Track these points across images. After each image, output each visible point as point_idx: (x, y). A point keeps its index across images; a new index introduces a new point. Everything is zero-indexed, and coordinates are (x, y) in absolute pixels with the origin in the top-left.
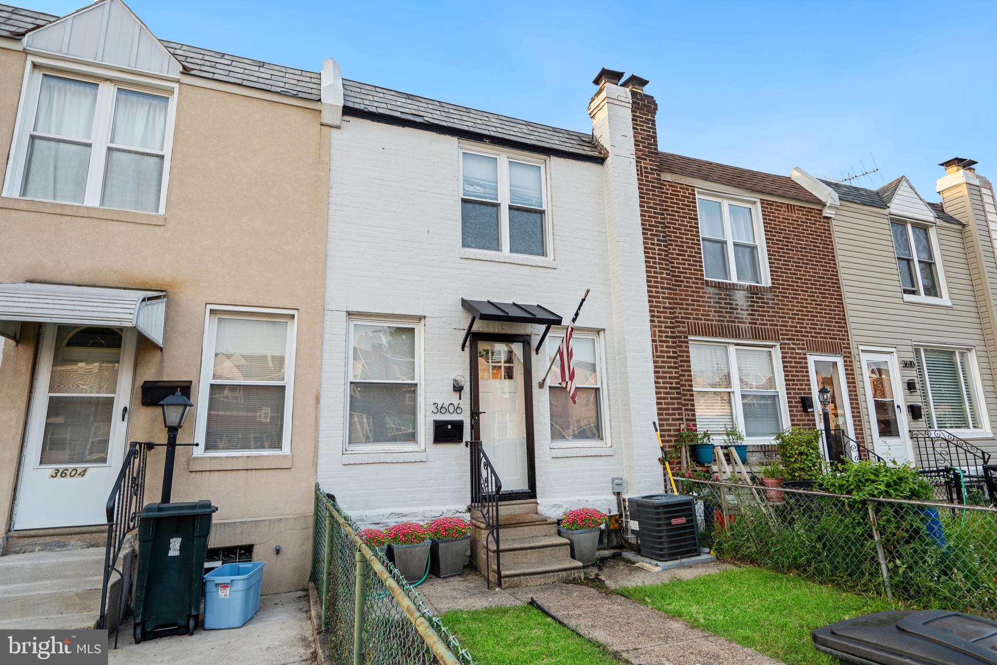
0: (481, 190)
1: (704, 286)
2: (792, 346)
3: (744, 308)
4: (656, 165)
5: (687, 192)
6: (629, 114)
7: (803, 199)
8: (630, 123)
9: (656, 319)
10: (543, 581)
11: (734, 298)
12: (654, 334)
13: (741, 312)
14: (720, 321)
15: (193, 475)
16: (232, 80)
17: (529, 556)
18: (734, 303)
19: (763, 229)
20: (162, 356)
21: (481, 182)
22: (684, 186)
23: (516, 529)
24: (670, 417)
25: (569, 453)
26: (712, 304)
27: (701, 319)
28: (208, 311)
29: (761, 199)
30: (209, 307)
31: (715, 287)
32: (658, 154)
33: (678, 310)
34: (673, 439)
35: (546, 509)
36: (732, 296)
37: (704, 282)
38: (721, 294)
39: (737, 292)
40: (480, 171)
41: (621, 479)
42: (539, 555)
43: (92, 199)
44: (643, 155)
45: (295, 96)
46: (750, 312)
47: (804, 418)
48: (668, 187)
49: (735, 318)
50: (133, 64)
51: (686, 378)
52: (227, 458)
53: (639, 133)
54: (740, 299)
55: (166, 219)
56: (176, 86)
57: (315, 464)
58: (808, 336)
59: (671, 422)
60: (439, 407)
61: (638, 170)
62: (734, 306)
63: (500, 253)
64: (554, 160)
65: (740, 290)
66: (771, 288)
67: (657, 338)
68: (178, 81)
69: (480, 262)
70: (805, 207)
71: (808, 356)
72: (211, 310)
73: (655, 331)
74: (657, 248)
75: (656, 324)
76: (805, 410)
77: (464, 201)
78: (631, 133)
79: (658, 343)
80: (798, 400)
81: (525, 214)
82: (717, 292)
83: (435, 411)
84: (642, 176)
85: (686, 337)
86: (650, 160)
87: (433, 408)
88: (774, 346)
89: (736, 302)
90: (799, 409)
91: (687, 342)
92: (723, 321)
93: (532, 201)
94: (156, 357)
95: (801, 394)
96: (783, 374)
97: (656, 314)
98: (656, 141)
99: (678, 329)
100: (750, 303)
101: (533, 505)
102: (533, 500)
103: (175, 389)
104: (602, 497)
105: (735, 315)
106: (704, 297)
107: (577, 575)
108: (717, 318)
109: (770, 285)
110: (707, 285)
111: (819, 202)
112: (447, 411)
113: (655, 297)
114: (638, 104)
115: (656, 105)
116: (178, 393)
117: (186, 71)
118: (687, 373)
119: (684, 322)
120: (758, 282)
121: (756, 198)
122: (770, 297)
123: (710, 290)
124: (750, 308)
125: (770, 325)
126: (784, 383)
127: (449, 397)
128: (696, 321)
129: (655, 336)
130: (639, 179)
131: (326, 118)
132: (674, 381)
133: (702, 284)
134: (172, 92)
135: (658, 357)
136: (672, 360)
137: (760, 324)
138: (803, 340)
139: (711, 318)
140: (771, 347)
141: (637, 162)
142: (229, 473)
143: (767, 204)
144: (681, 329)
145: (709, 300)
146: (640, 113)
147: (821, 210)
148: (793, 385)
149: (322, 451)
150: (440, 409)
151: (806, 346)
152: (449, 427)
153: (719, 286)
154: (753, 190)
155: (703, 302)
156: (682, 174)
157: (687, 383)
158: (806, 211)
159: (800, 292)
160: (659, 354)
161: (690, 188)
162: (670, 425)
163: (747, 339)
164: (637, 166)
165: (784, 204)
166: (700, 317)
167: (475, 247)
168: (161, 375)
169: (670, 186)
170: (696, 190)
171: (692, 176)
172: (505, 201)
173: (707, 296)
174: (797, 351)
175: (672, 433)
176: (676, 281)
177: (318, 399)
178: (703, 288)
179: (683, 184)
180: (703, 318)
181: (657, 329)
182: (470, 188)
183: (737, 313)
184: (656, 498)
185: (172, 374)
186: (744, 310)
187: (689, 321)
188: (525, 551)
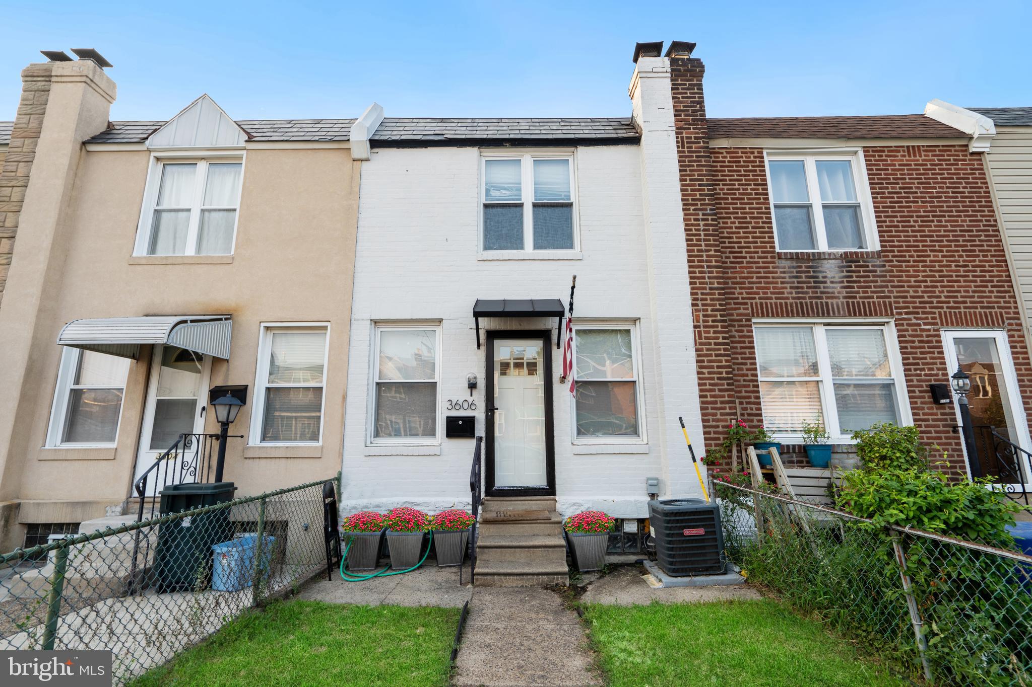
0: (507, 193)
1: (776, 260)
2: (914, 321)
3: (837, 279)
4: (702, 133)
5: (752, 156)
6: (667, 84)
7: (933, 135)
8: (669, 93)
9: (699, 303)
10: (520, 583)
11: (820, 269)
12: (696, 319)
13: (832, 285)
14: (799, 298)
15: (247, 461)
16: (286, 138)
17: (518, 555)
18: (820, 275)
19: (867, 182)
20: (228, 366)
21: (506, 185)
22: (748, 150)
23: (515, 526)
24: (718, 412)
25: (593, 450)
26: (787, 280)
27: (771, 298)
28: (262, 328)
29: (864, 147)
30: (263, 325)
31: (792, 259)
32: (705, 120)
33: (738, 290)
34: (721, 436)
35: (564, 507)
36: (817, 267)
37: (776, 255)
38: (801, 267)
39: (826, 262)
40: (503, 175)
41: (657, 479)
42: (529, 554)
43: (190, 250)
44: (686, 124)
45: (331, 141)
46: (846, 284)
47: (935, 411)
48: (725, 154)
49: (822, 293)
50: (214, 143)
51: (749, 366)
52: (271, 447)
53: (681, 102)
54: (831, 271)
55: (233, 258)
56: (244, 152)
57: (341, 455)
58: (942, 308)
59: (719, 417)
60: (453, 404)
61: (678, 142)
62: (821, 279)
63: (522, 251)
64: (582, 150)
65: (830, 259)
66: (879, 253)
67: (701, 323)
68: (245, 149)
69: (499, 262)
70: (938, 146)
71: (942, 333)
72: (265, 327)
73: (698, 316)
74: (702, 223)
75: (700, 307)
76: (936, 401)
77: (486, 206)
78: (670, 103)
79: (702, 329)
80: (925, 388)
81: (550, 210)
82: (794, 264)
83: (450, 407)
84: (683, 147)
85: (750, 320)
86: (694, 129)
87: (448, 405)
88: (888, 323)
89: (824, 274)
90: (927, 400)
91: (751, 326)
92: (804, 298)
93: (561, 195)
94: (223, 368)
95: (930, 380)
96: (900, 357)
97: (700, 296)
98: (704, 106)
99: (738, 311)
100: (845, 274)
101: (552, 502)
102: (552, 497)
103: (227, 391)
104: (632, 498)
105: (822, 290)
106: (776, 272)
107: (560, 581)
108: (794, 295)
109: (878, 248)
110: (780, 258)
111: (961, 135)
112: (461, 407)
113: (698, 278)
114: (680, 70)
115: (703, 67)
116: (229, 395)
117: (250, 140)
118: (749, 362)
119: (746, 304)
120: (861, 247)
121: (858, 147)
122: (878, 263)
123: (784, 263)
124: (845, 280)
125: (878, 297)
126: (902, 368)
127: (463, 394)
128: (764, 301)
129: (698, 321)
130: (679, 152)
131: (356, 154)
132: (724, 370)
133: (772, 257)
134: (241, 158)
135: (701, 344)
136: (722, 347)
137: (861, 298)
138: (935, 313)
139: (786, 295)
140: (883, 324)
141: (677, 133)
142: (273, 460)
143: (873, 151)
144: (742, 311)
145: (782, 275)
146: (681, 80)
147: (967, 146)
148: (916, 370)
149: (347, 444)
150: (455, 405)
151: (938, 321)
152: (460, 422)
153: (797, 257)
154: (848, 138)
155: (773, 278)
156: (743, 136)
157: (749, 373)
158: (940, 151)
159: (929, 253)
160: (703, 340)
161: (756, 151)
162: (718, 420)
163: (839, 316)
164: (677, 138)
165: (903, 147)
166: (769, 295)
167: (496, 249)
168: (227, 381)
169: (727, 153)
170: (765, 152)
171: (758, 136)
172: (528, 199)
173: (779, 270)
174: (923, 327)
175: (720, 429)
176: (735, 257)
177: (344, 398)
178: (774, 263)
179: (746, 148)
180: (774, 296)
181: (701, 314)
182: (494, 193)
183: (824, 288)
184: (676, 503)
185: (235, 380)
186: (836, 283)
187: (754, 301)
188: (513, 550)
